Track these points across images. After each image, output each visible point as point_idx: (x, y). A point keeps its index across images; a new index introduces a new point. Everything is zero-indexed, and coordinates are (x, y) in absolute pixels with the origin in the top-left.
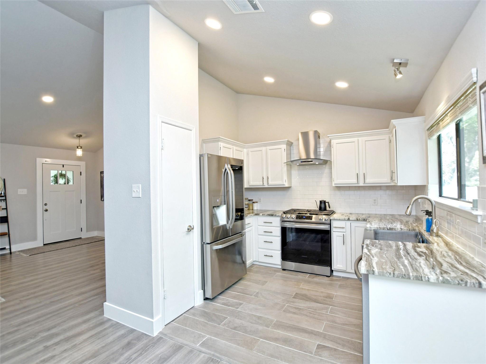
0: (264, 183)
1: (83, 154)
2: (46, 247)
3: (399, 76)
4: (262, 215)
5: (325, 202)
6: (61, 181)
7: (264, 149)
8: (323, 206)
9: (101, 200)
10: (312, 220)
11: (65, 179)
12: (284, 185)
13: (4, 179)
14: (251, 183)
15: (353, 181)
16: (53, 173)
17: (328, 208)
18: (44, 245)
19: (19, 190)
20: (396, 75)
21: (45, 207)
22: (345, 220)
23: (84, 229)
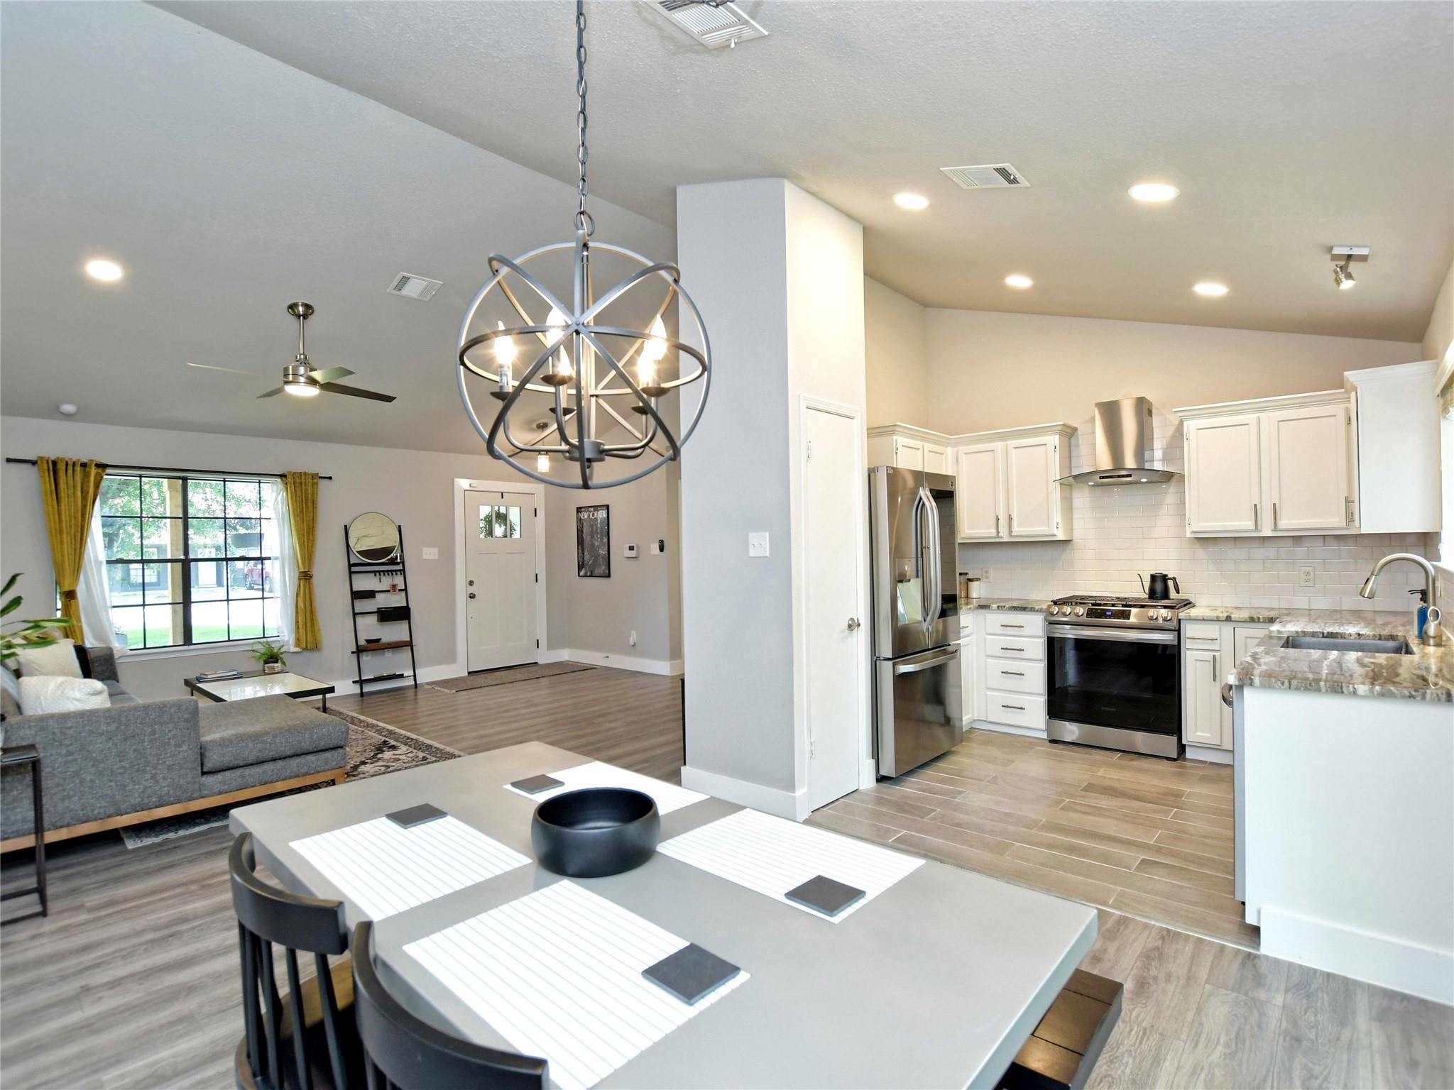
0: (1001, 530)
1: (551, 468)
2: (473, 677)
3: (1347, 285)
4: (996, 608)
5: (1164, 578)
6: (499, 530)
7: (999, 446)
8: (1159, 587)
9: (579, 575)
10: (1129, 619)
11: (506, 525)
12: (1055, 535)
13: (400, 526)
14: (966, 531)
15: (1244, 524)
16: (485, 511)
17: (1173, 594)
18: (469, 673)
19: (425, 550)
20: (1338, 282)
21: (471, 590)
22: (1218, 620)
23: (543, 643)
